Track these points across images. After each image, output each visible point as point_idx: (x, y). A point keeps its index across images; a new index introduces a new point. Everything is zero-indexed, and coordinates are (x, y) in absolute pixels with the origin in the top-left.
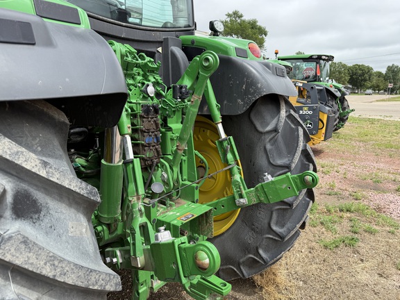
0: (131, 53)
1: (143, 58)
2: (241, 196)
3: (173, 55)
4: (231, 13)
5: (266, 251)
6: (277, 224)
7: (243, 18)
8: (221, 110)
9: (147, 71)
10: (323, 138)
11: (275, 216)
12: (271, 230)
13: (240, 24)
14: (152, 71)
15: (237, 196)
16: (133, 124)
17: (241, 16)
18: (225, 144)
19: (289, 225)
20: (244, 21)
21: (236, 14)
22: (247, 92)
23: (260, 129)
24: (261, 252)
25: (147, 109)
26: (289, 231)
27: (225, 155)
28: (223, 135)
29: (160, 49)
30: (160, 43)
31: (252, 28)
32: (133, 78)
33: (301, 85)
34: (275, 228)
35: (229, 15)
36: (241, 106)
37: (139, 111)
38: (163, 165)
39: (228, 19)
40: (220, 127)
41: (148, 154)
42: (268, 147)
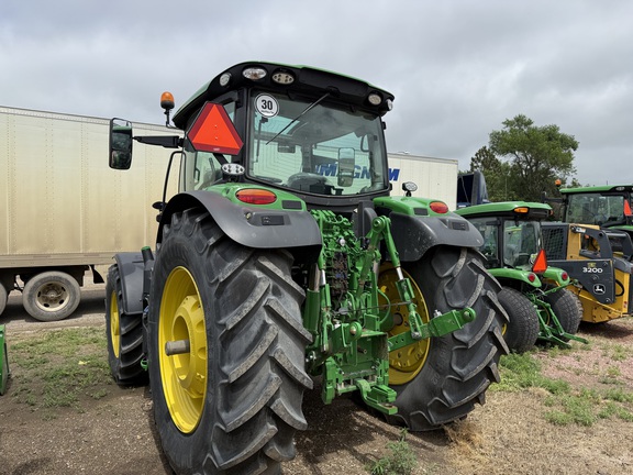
0: (331, 217)
1: (339, 219)
2: (416, 330)
3: (366, 214)
4: (511, 119)
5: (449, 393)
6: (457, 364)
7: (532, 126)
8: (399, 256)
9: (343, 228)
10: (625, 310)
11: (454, 356)
12: (452, 371)
13: (528, 135)
14: (347, 228)
15: (413, 330)
16: (327, 264)
17: (530, 123)
18: (403, 284)
19: (469, 366)
20: (535, 130)
21: (520, 121)
22: (421, 243)
23: (440, 275)
24: (445, 394)
25: (338, 255)
26: (469, 371)
27: (403, 294)
28: (401, 277)
29: (356, 210)
30: (356, 206)
31: (550, 139)
32: (333, 234)
33: (584, 231)
34: (455, 368)
35: (508, 123)
36: (417, 254)
37: (333, 255)
38: (349, 297)
39: (508, 129)
40: (399, 270)
41: (337, 286)
42: (447, 290)
